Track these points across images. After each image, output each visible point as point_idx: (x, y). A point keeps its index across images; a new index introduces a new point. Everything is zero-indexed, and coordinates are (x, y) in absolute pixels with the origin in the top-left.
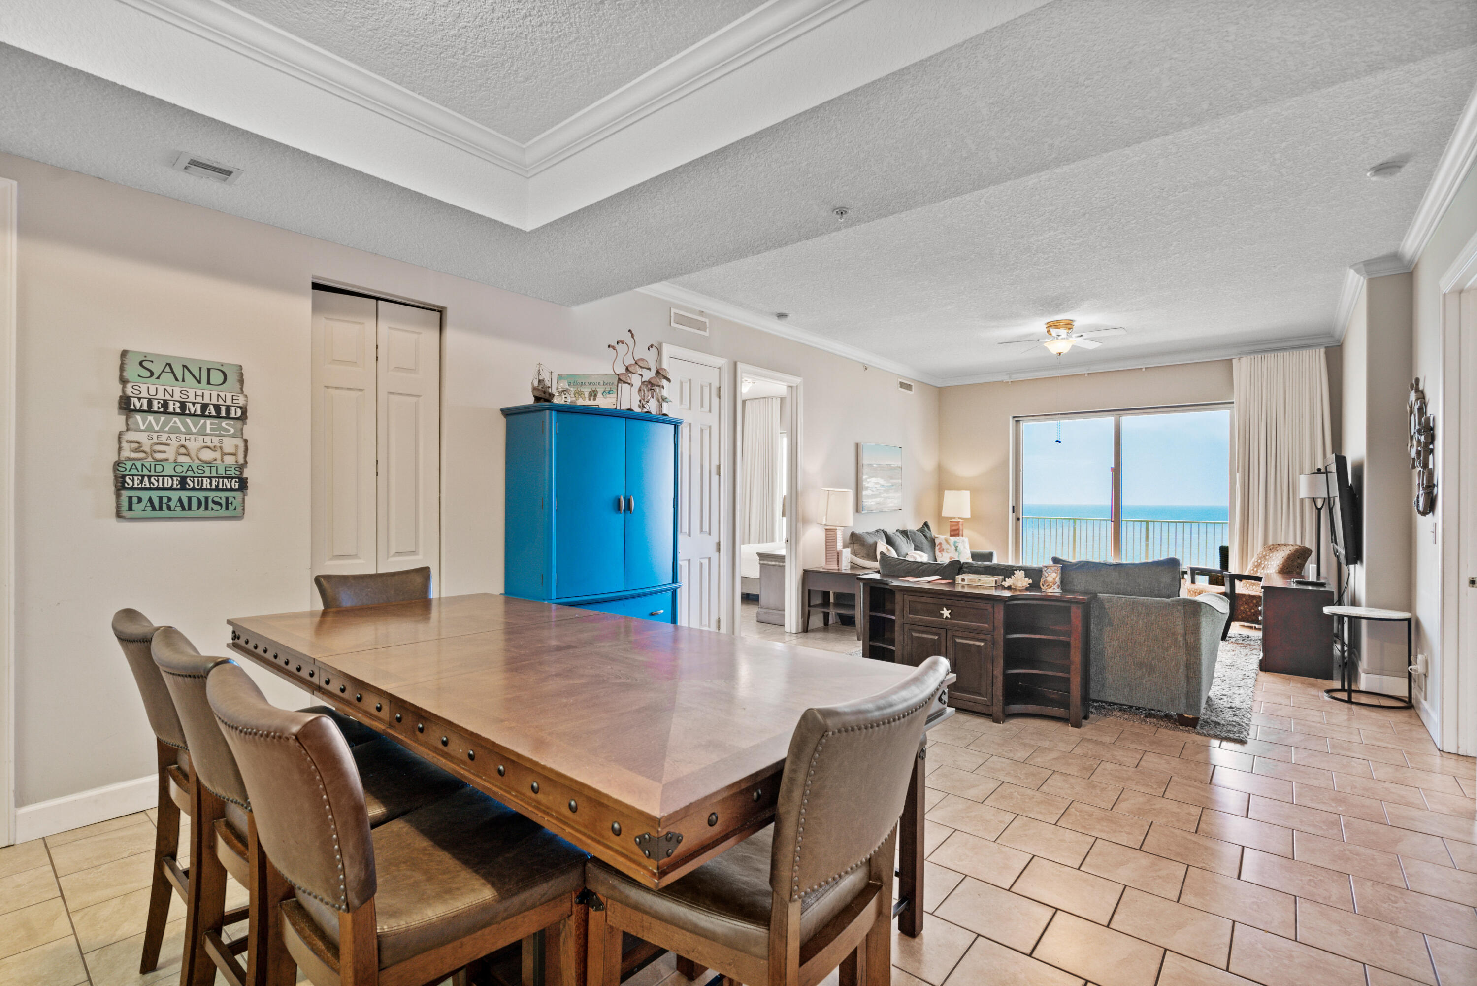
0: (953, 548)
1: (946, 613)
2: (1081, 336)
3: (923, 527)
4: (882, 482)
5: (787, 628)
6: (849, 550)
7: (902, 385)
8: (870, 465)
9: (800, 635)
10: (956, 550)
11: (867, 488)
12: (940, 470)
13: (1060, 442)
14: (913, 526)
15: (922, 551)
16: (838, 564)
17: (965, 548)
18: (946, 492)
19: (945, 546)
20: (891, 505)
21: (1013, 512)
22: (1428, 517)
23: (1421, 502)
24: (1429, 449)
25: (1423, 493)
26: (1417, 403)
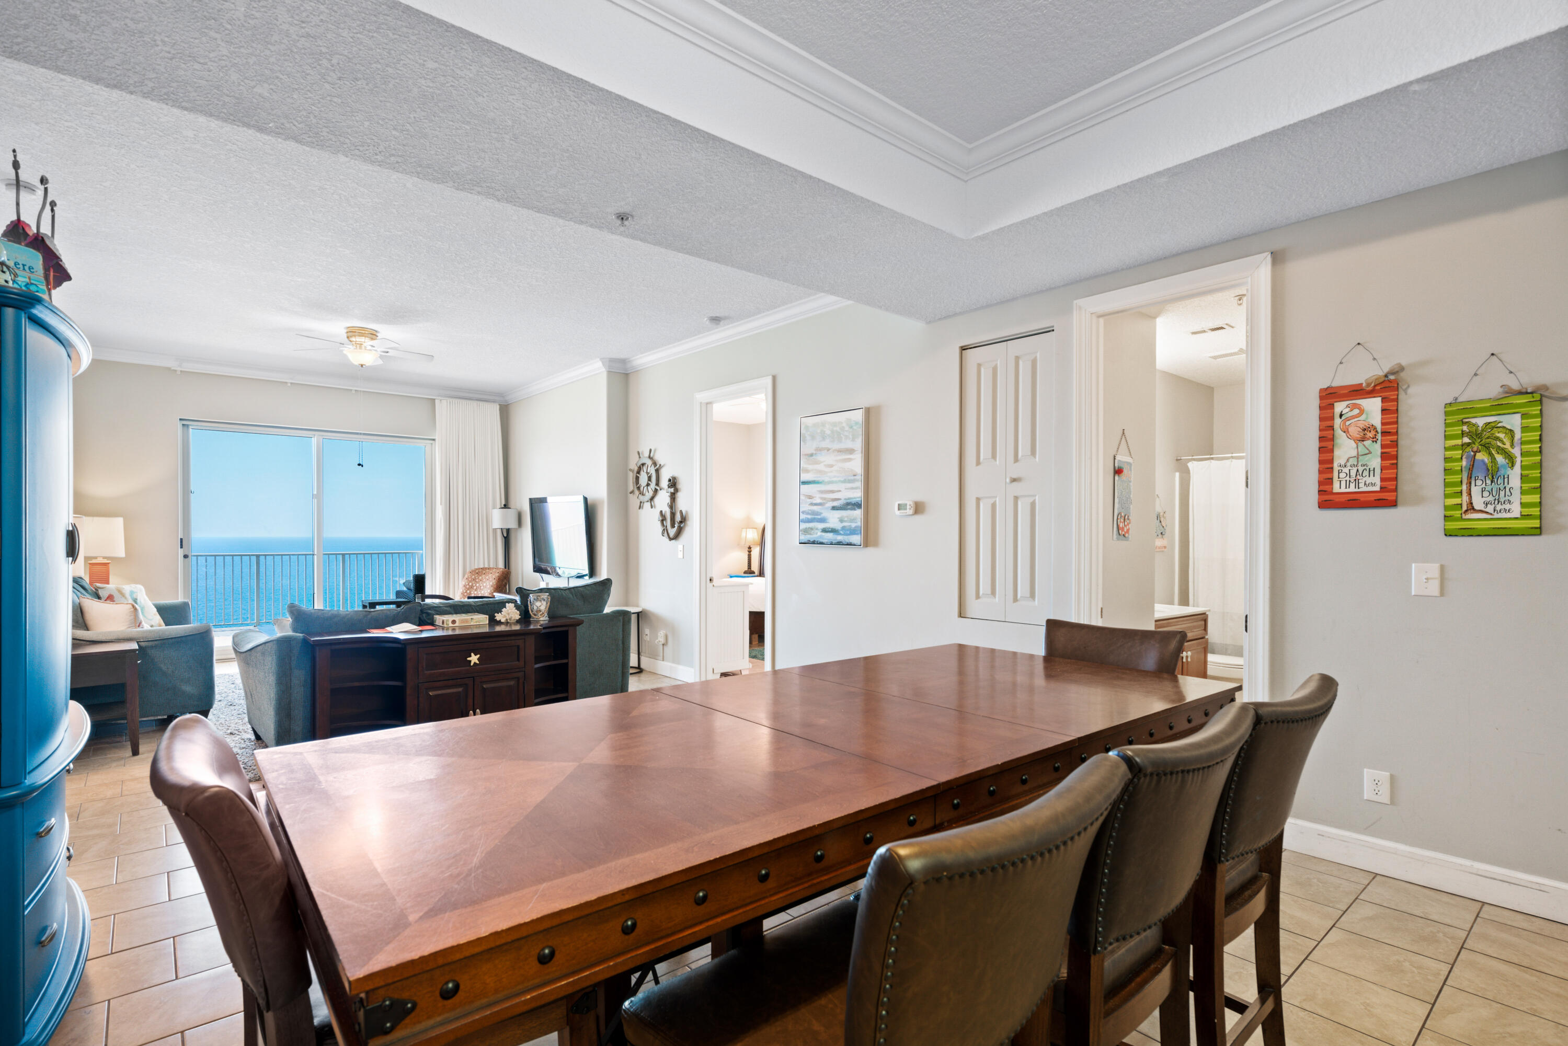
1: (474, 659)
22: (673, 541)
23: (672, 532)
24: (673, 497)
25: (673, 526)
26: (653, 466)
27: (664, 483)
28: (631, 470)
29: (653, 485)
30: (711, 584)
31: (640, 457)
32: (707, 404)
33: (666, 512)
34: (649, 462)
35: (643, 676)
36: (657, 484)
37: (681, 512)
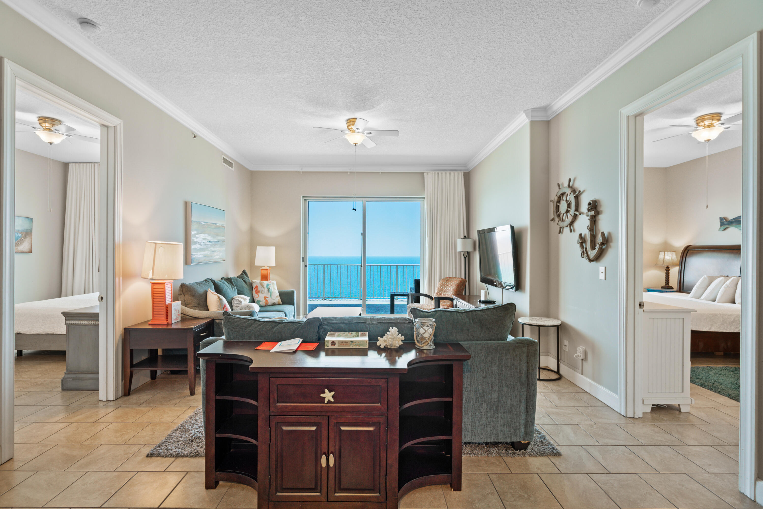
0: (266, 289)
1: (328, 395)
2: (371, 133)
3: (242, 274)
4: (210, 238)
5: (102, 396)
6: (179, 302)
7: (225, 161)
8: (199, 223)
9: (119, 402)
10: (269, 291)
11: (196, 243)
12: (252, 230)
13: (355, 210)
14: (233, 274)
15: (243, 294)
16: (167, 318)
17: (274, 289)
18: (258, 248)
19: (260, 288)
20: (217, 257)
21: (303, 262)
22: (593, 263)
23: (592, 254)
24: (594, 220)
25: (593, 248)
26: (572, 193)
27: (584, 207)
28: (551, 201)
29: (572, 211)
30: (641, 310)
31: (560, 188)
32: (636, 116)
33: (585, 235)
34: (568, 191)
35: (560, 383)
36: (577, 209)
37: (603, 234)
